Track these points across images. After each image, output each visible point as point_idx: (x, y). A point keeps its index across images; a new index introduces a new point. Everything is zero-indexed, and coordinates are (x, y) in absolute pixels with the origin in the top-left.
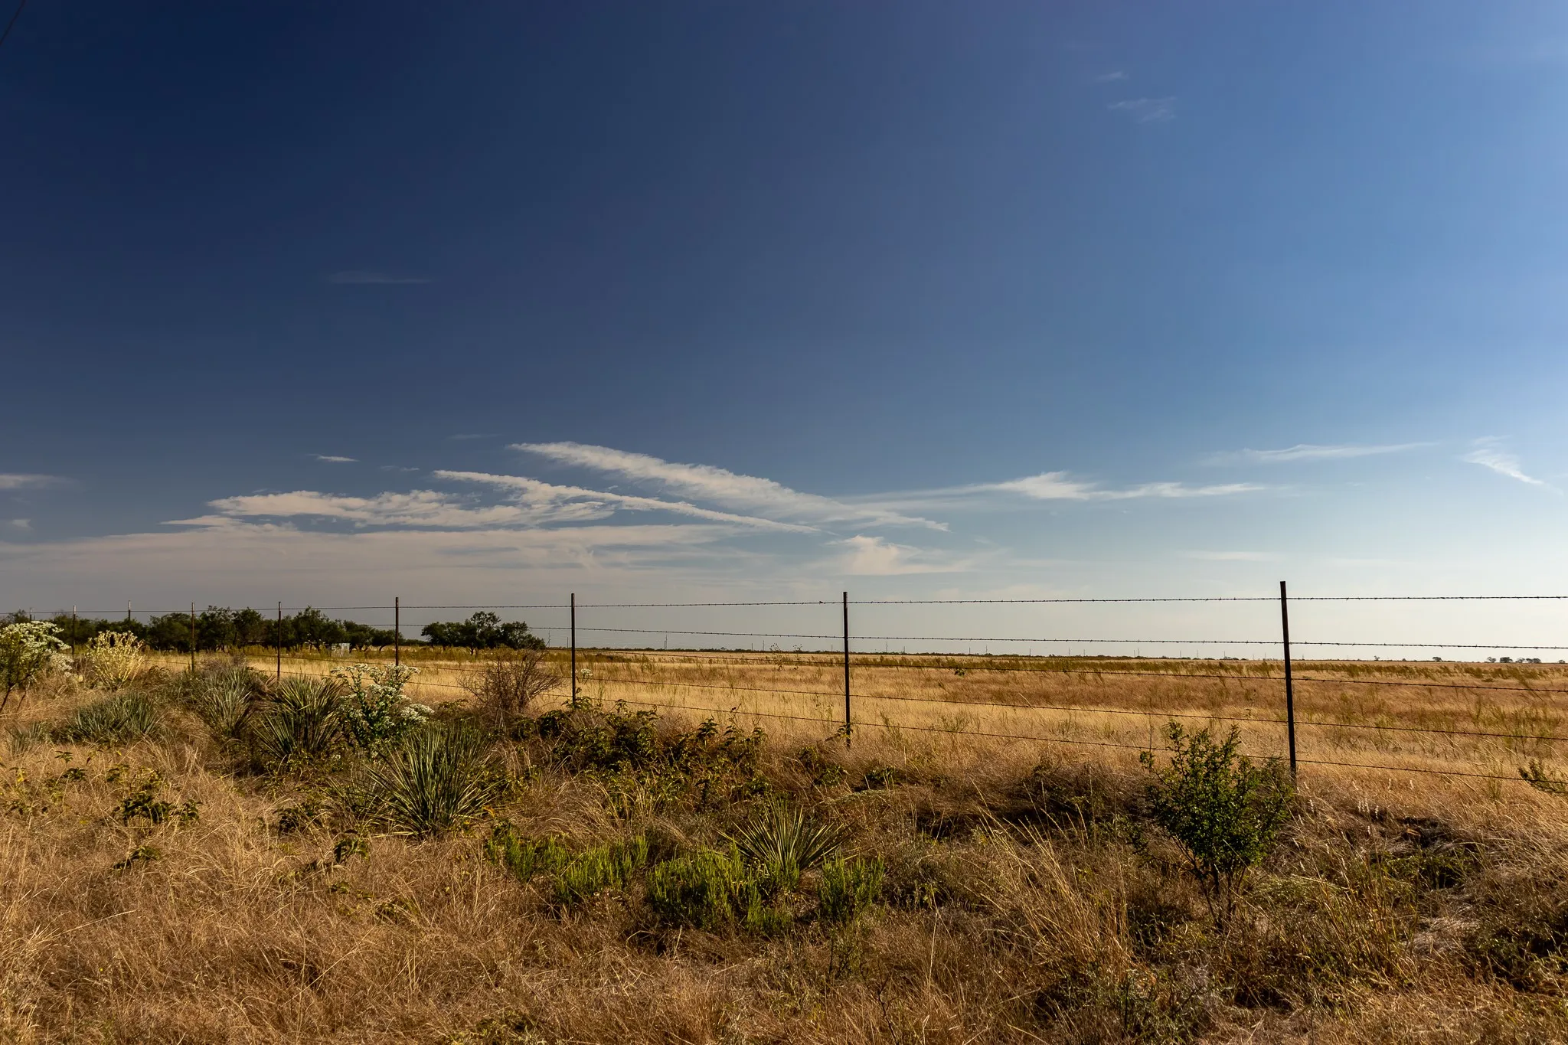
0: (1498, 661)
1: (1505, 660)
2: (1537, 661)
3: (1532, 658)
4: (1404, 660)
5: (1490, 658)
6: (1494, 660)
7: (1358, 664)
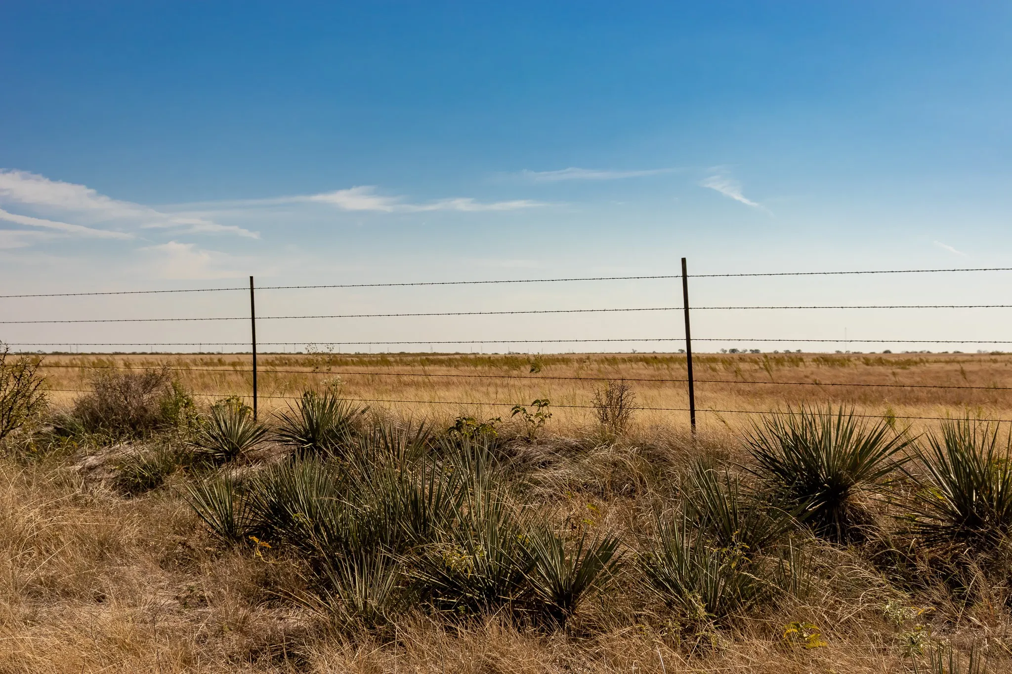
0: (728, 352)
1: (733, 351)
2: (757, 351)
3: (754, 349)
4: (654, 352)
5: (723, 350)
6: (726, 351)
7: (619, 357)
